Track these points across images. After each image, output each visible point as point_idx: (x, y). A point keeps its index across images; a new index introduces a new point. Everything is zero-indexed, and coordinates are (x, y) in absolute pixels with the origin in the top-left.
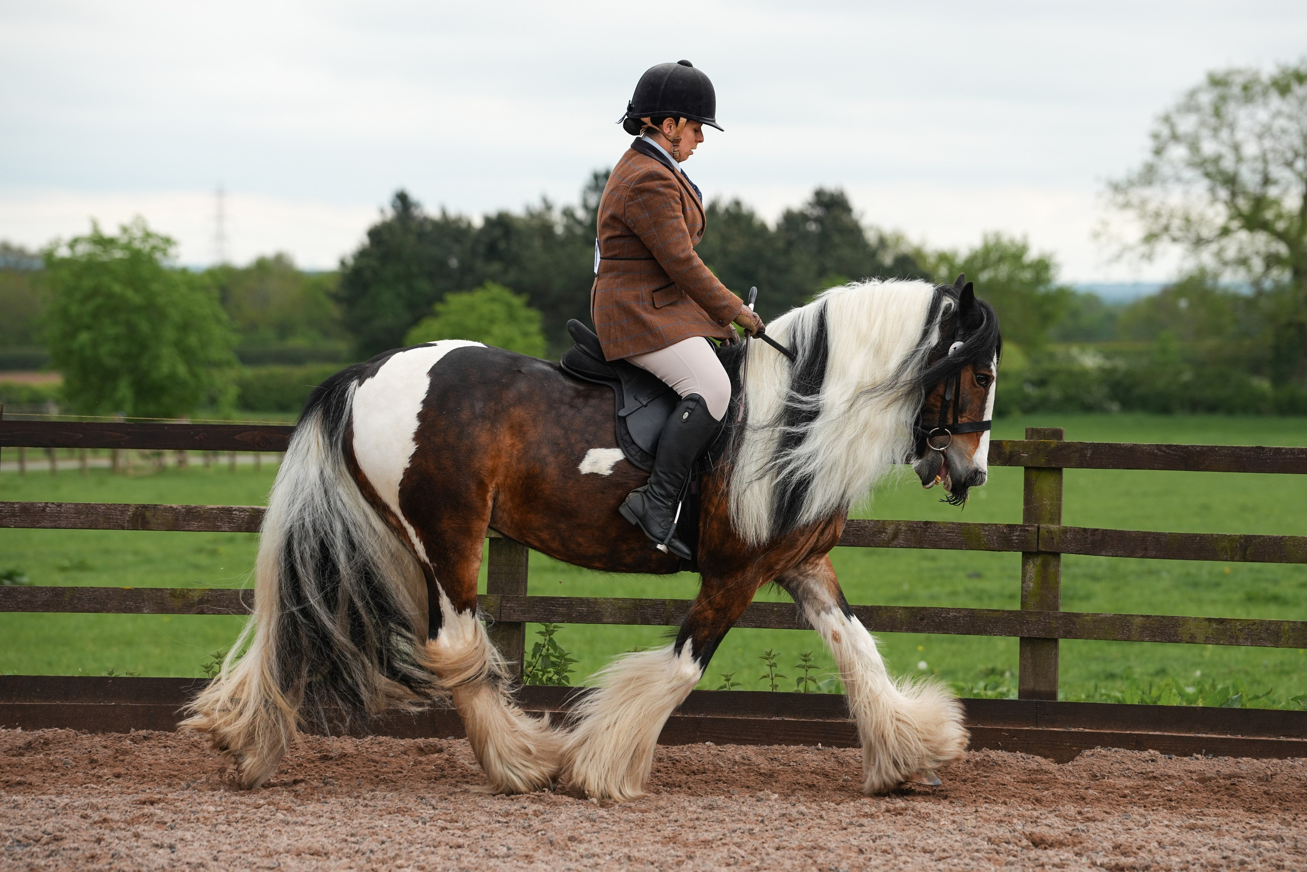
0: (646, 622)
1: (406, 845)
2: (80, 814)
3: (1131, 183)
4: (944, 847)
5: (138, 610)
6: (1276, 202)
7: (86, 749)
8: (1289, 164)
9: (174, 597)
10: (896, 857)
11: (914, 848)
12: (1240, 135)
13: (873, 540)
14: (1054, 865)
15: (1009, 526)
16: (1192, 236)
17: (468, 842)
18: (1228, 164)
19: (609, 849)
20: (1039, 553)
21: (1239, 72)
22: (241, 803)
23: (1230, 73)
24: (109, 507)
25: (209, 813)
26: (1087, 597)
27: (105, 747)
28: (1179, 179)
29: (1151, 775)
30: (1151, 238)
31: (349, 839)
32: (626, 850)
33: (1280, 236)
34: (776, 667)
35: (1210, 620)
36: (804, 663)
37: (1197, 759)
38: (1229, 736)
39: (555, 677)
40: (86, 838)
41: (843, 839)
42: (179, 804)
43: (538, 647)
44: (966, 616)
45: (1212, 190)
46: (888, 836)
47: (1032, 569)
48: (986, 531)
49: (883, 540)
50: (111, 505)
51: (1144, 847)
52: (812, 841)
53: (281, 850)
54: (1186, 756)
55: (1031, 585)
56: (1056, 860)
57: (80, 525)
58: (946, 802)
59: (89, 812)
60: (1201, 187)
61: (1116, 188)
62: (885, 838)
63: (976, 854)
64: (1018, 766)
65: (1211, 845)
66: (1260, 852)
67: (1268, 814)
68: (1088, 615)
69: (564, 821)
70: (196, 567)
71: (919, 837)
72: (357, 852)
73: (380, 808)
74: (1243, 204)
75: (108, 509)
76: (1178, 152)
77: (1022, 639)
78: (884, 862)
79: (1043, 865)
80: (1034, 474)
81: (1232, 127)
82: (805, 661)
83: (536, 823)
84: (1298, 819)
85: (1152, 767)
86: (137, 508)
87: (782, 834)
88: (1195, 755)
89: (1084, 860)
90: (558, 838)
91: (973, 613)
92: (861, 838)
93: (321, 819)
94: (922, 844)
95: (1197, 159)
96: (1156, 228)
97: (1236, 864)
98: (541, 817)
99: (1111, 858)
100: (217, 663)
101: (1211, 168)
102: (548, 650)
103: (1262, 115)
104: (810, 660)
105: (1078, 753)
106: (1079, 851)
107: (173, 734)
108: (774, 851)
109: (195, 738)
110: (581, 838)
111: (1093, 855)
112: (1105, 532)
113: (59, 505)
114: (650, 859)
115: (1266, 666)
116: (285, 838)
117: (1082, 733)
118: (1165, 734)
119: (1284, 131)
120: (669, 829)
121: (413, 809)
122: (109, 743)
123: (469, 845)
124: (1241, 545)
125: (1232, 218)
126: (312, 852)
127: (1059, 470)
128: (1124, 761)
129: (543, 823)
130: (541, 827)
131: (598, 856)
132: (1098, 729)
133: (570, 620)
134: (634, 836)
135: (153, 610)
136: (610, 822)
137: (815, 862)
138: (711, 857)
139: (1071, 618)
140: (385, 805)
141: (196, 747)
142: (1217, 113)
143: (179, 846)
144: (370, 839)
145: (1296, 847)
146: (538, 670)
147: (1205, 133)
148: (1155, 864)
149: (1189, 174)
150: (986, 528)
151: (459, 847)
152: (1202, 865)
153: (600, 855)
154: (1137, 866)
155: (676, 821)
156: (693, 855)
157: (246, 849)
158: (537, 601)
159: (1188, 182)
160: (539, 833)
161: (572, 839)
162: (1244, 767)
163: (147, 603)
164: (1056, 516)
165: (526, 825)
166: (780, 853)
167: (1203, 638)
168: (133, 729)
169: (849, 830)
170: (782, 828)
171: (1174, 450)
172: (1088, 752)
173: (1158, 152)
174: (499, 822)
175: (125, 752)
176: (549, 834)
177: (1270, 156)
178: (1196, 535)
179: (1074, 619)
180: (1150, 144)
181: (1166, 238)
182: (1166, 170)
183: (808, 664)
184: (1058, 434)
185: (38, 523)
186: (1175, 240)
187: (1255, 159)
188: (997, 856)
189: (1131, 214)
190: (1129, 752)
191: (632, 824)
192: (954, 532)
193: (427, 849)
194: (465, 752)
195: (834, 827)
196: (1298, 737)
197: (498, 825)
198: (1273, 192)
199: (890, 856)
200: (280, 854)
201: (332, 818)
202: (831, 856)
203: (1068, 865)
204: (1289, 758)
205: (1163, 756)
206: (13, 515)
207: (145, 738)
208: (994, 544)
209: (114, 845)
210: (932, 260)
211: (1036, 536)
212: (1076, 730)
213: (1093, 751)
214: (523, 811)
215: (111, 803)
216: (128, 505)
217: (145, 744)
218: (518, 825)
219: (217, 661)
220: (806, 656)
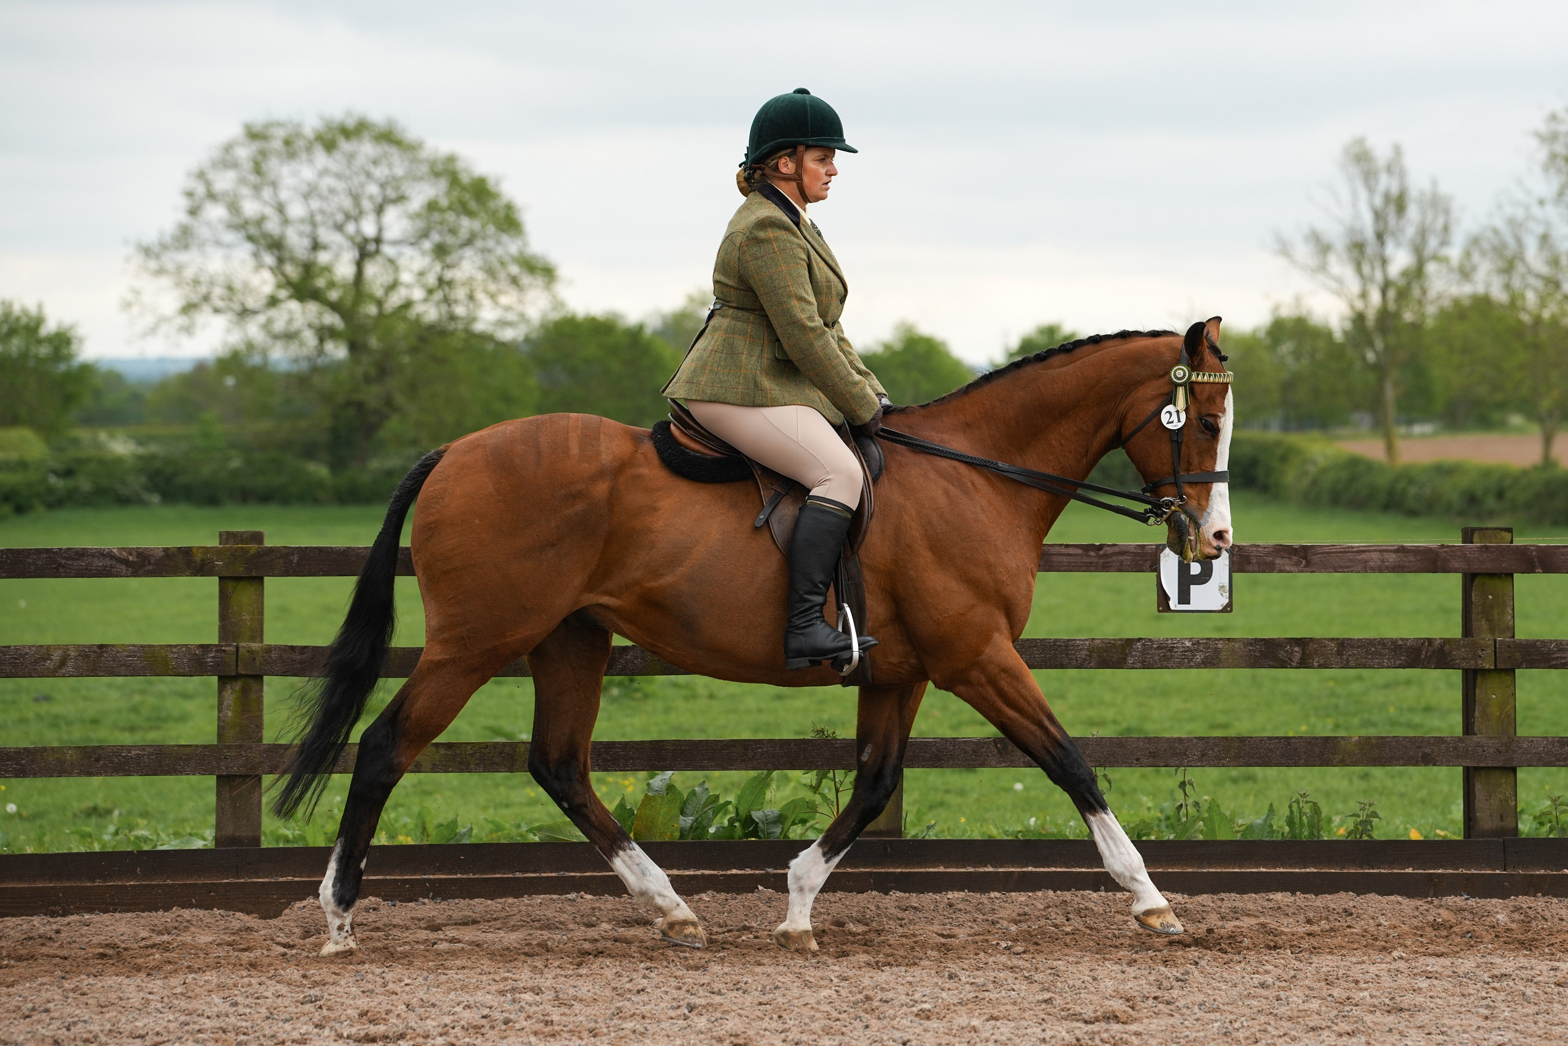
3: (164, 247)
4: (157, 1030)
6: (327, 272)
11: (120, 1033)
13: (35, 669)
14: (293, 1041)
15: (202, 646)
20: (237, 677)
23: (268, 125)
29: (374, 925)
30: (189, 308)
37: (424, 904)
38: (459, 876)
44: (152, 754)
45: (256, 256)
46: (85, 1021)
47: (230, 696)
48: (174, 653)
49: (48, 669)
51: (391, 1011)
54: (411, 901)
55: (230, 714)
56: (295, 1035)
58: (143, 975)
60: (242, 250)
61: (147, 252)
62: (80, 1025)
63: (200, 1035)
65: (466, 1003)
66: (522, 1007)
67: (516, 963)
71: (124, 1020)
77: (219, 777)
79: (283, 1042)
80: (230, 585)
81: (274, 185)
84: (550, 966)
85: (374, 916)
88: (421, 899)
89: (327, 1032)
91: (161, 750)
92: (51, 1027)
94: (129, 1027)
95: (238, 221)
96: (195, 298)
97: (501, 1023)
99: (359, 1027)
101: (253, 231)
105: (287, 905)
106: (319, 1023)
111: (337, 1026)
117: (291, 883)
118: (388, 877)
125: (279, 287)
127: (260, 580)
132: (309, 877)
139: (277, 750)
145: (557, 998)
147: (245, 191)
148: (410, 1031)
149: (229, 237)
150: (174, 650)
152: (463, 1027)
154: (391, 1034)
164: (258, 633)
167: (428, 766)
169: (35, 1018)
172: (299, 904)
173: (193, 212)
177: (318, 218)
179: (281, 751)
180: (184, 203)
181: (206, 308)
182: (204, 233)
184: (258, 537)
186: (216, 311)
188: (223, 1036)
192: (135, 656)
195: (14, 1015)
196: (536, 872)
203: (311, 1039)
204: (526, 896)
205: (386, 903)
208: (184, 668)
211: (234, 658)
212: (284, 879)
213: (305, 903)
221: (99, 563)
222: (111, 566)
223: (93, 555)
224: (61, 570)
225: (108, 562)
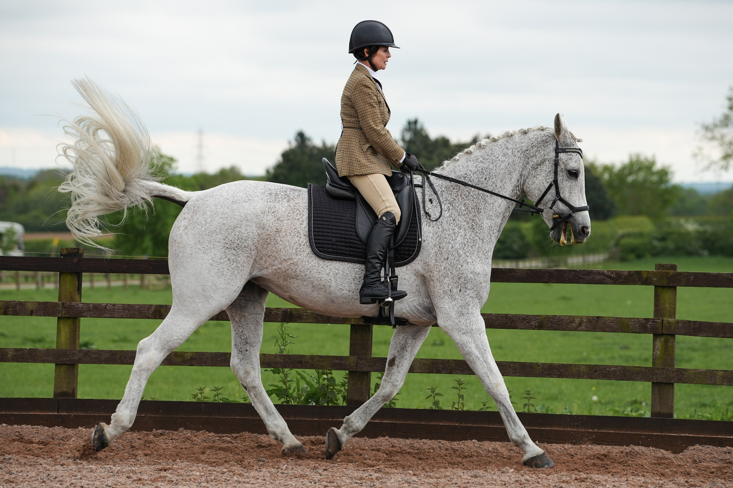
0: (438, 372)
2: (126, 476)
3: (715, 126)
7: (129, 440)
9: (177, 356)
13: (567, 327)
15: (645, 319)
20: (662, 335)
22: (214, 471)
24: (141, 306)
25: (196, 476)
26: (689, 361)
27: (139, 439)
29: (728, 461)
30: (726, 157)
36: (527, 396)
42: (180, 471)
43: (377, 386)
44: (621, 370)
47: (659, 344)
48: (632, 322)
49: (573, 327)
50: (142, 305)
55: (658, 352)
57: (125, 316)
58: (610, 475)
59: (131, 475)
61: (707, 128)
64: (651, 455)
68: (691, 370)
69: (393, 483)
73: (290, 474)
75: (141, 307)
77: (653, 383)
80: (660, 290)
82: (528, 394)
85: (728, 456)
86: (156, 307)
91: (625, 368)
93: (258, 480)
96: (730, 152)
98: (380, 480)
100: (200, 393)
104: (530, 394)
105: (686, 448)
107: (176, 432)
109: (188, 435)
112: (701, 323)
113: (114, 305)
117: (688, 437)
121: (309, 475)
122: (141, 437)
127: (675, 288)
128: (713, 453)
132: (697, 434)
135: (165, 363)
136: (419, 484)
139: (681, 371)
140: (293, 473)
141: (189, 439)
150: (632, 320)
155: (456, 484)
158: (377, 360)
164: (673, 314)
165: (372, 485)
168: (154, 429)
172: (691, 448)
173: (731, 109)
174: (357, 483)
175: (150, 442)
179: (683, 372)
180: (727, 104)
183: (530, 396)
184: (674, 267)
185: (103, 315)
189: (715, 143)
190: (715, 448)
191: (431, 485)
192: (614, 323)
197: (356, 485)
201: (264, 480)
206: (89, 310)
207: (161, 434)
208: (637, 330)
210: (600, 170)
211: (661, 325)
212: (684, 435)
213: (694, 447)
214: (370, 477)
215: (143, 470)
216: (152, 305)
217: (161, 438)
218: (367, 484)
219: (200, 392)
220: (528, 392)
221: (598, 277)
222: (604, 279)
223: (595, 274)
224: (580, 280)
225: (602, 277)
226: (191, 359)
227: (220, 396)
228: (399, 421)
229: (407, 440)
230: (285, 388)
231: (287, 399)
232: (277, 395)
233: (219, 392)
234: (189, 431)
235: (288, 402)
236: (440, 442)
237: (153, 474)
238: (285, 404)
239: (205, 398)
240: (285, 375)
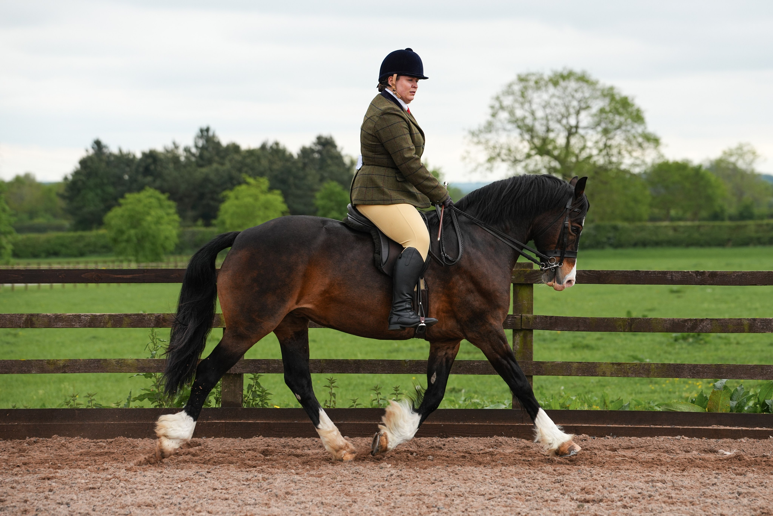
1: (197, 499)
2: (10, 486)
3: (480, 131)
4: (490, 492)
5: (29, 372)
6: (553, 141)
7: (3, 449)
8: (559, 121)
9: (49, 364)
10: (466, 498)
11: (474, 493)
12: (534, 107)
14: (551, 500)
16: (512, 159)
17: (231, 497)
18: (529, 121)
19: (309, 498)
20: (522, 330)
21: (533, 74)
22: (99, 478)
23: (528, 75)
24: (12, 316)
25: (82, 484)
27: (13, 448)
28: (504, 129)
29: (585, 447)
30: (491, 159)
31: (166, 497)
32: (319, 499)
33: (556, 158)
34: (380, 394)
35: (613, 364)
36: (395, 392)
37: (608, 438)
38: (624, 426)
39: (260, 403)
40: (18, 500)
41: (434, 489)
42: (64, 479)
43: (250, 387)
44: (484, 365)
45: (521, 135)
46: (458, 487)
47: (518, 339)
50: (13, 314)
51: (595, 488)
52: (418, 491)
53: (129, 504)
54: (602, 437)
55: (518, 347)
56: (552, 498)
58: (482, 466)
59: (15, 485)
60: (516, 133)
61: (473, 134)
62: (456, 488)
63: (509, 496)
64: (514, 445)
65: (630, 486)
66: (657, 489)
67: (653, 468)
68: (548, 362)
69: (280, 483)
70: (8, 343)
71: (475, 487)
72: (171, 504)
73: (176, 479)
74: (537, 142)
75: (12, 317)
76: (504, 115)
78: (461, 502)
79: (547, 501)
80: (519, 287)
81: (530, 102)
82: (396, 391)
83: (265, 485)
84: (669, 470)
85: (585, 443)
86: (28, 316)
87: (401, 487)
88: (607, 436)
89: (566, 497)
90: (279, 493)
92: (443, 488)
93: (145, 485)
94: (477, 490)
95: (513, 119)
96: (494, 155)
97: (647, 497)
98: (267, 481)
99: (581, 495)
101: (520, 123)
102: (255, 388)
103: (546, 96)
104: (399, 390)
106: (562, 492)
107: (50, 440)
108: (399, 497)
109: (63, 441)
110: (293, 492)
111: (571, 494)
112: (557, 318)
114: (333, 503)
115: (592, 383)
116: (129, 497)
118: (591, 425)
119: (556, 104)
120: (338, 486)
121: (194, 479)
122: (15, 445)
123: (231, 498)
124: (629, 323)
125: (531, 149)
126: (146, 504)
127: (531, 285)
129: (268, 484)
130: (268, 487)
131: (305, 502)
133: (269, 372)
134: (320, 490)
135: (38, 372)
136: (304, 483)
137: (424, 502)
138: (367, 501)
139: (539, 364)
141: (64, 446)
142: (523, 95)
143: (71, 503)
144: (176, 496)
145: (673, 486)
146: (250, 399)
147: (517, 105)
148: (605, 498)
149: (510, 126)
151: (226, 499)
152: (629, 498)
153: (306, 502)
154: (596, 499)
155: (341, 481)
156: (356, 500)
157: (109, 504)
158: (250, 362)
159: (509, 131)
160: (268, 490)
161: (287, 493)
162: (633, 442)
163: (34, 368)
164: (531, 310)
165: (259, 486)
166: (403, 498)
167: (610, 374)
168: (28, 437)
169: (436, 484)
170: (401, 484)
171: (592, 273)
173: (494, 115)
174: (244, 485)
175: (24, 451)
176: (275, 491)
177: (550, 117)
178: (604, 319)
179: (541, 365)
180: (490, 111)
181: (499, 159)
182: (498, 125)
183: (398, 392)
184: (531, 266)
186: (503, 160)
187: (542, 119)
188: (520, 496)
189: (481, 147)
191: (318, 484)
193: (209, 501)
194: (213, 445)
195: (427, 482)
196: (660, 425)
197: (244, 486)
198: (551, 135)
199: (462, 498)
200: (129, 506)
201: (151, 485)
202: (432, 499)
203: (559, 500)
204: (656, 436)
205: (590, 437)
207: (35, 442)
209: (35, 504)
211: (520, 321)
214: (256, 478)
215: (26, 480)
216: (23, 314)
217: (35, 446)
218: (255, 486)
219: (72, 399)
220: (396, 388)
226: (64, 366)
227: (94, 402)
228: (273, 421)
229: (282, 439)
230: (157, 391)
231: (160, 402)
232: (149, 399)
233: (93, 398)
234: (63, 438)
235: (161, 405)
236: (314, 440)
237: (37, 483)
238: (158, 407)
239: (78, 404)
240: (157, 379)
